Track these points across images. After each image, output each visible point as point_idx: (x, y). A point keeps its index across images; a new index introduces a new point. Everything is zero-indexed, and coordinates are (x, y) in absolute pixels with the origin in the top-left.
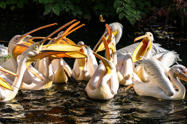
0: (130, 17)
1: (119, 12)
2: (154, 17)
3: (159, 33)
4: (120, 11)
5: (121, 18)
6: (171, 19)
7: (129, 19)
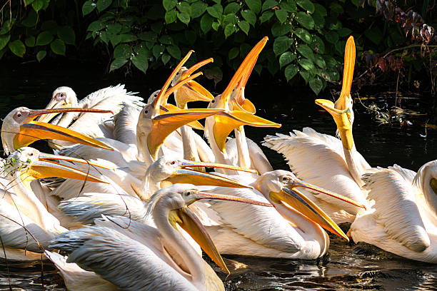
0: (310, 74)
1: (286, 64)
2: (368, 74)
3: (378, 110)
4: (288, 62)
5: (291, 78)
6: (409, 78)
7: (309, 79)
